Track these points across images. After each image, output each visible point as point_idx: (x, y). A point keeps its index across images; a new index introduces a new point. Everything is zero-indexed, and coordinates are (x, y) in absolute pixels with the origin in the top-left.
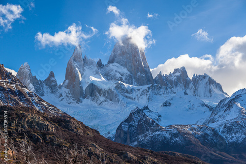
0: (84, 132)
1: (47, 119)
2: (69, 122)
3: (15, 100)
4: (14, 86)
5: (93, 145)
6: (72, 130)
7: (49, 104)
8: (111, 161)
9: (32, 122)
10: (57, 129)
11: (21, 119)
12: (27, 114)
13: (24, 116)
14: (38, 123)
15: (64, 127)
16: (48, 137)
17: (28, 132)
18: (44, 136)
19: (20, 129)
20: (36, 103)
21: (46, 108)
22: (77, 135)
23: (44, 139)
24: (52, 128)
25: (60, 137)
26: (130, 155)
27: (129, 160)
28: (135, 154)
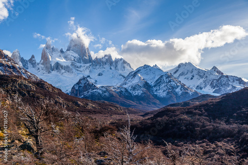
0: (53, 90)
1: (30, 83)
2: (44, 84)
3: (10, 71)
4: (10, 63)
5: (58, 98)
6: (46, 89)
7: (31, 74)
8: (68, 106)
9: (21, 84)
10: (36, 88)
11: (14, 83)
12: (18, 79)
13: (16, 81)
14: (25, 85)
15: (41, 87)
16: (31, 93)
17: (19, 90)
18: (28, 92)
19: (13, 88)
20: (23, 73)
21: (30, 76)
22: (49, 92)
23: (29, 94)
24: (34, 88)
25: (38, 93)
26: (79, 103)
27: (78, 105)
28: (82, 102)
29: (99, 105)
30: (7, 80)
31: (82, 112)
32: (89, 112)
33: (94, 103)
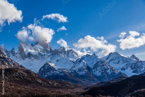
0: (35, 75)
1: (24, 72)
2: (31, 72)
5: (38, 80)
6: (32, 75)
8: (44, 84)
9: (20, 73)
10: (27, 75)
11: (16, 72)
12: (18, 70)
15: (29, 74)
16: (25, 77)
17: (19, 76)
18: (23, 77)
19: (16, 75)
20: (10, 62)
21: (14, 64)
22: (33, 77)
23: (24, 78)
24: (26, 75)
25: (28, 77)
26: (50, 82)
27: (49, 84)
28: (51, 82)
29: (60, 83)
30: (13, 71)
31: (52, 87)
32: (55, 87)
33: (57, 82)
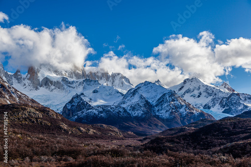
0: (57, 116)
1: (37, 111)
2: (49, 111)
5: (62, 124)
6: (51, 116)
8: (73, 132)
9: (30, 112)
10: (43, 116)
11: (24, 111)
12: (27, 108)
13: (25, 109)
14: (33, 113)
16: (39, 120)
17: (28, 118)
18: (37, 119)
19: (23, 116)
21: (20, 96)
22: (54, 119)
23: (37, 121)
24: (40, 115)
25: (45, 120)
26: (82, 129)
27: (81, 131)
28: (84, 128)
29: (99, 130)
30: (17, 108)
31: (86, 137)
32: (91, 137)
33: (94, 128)
